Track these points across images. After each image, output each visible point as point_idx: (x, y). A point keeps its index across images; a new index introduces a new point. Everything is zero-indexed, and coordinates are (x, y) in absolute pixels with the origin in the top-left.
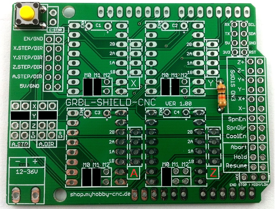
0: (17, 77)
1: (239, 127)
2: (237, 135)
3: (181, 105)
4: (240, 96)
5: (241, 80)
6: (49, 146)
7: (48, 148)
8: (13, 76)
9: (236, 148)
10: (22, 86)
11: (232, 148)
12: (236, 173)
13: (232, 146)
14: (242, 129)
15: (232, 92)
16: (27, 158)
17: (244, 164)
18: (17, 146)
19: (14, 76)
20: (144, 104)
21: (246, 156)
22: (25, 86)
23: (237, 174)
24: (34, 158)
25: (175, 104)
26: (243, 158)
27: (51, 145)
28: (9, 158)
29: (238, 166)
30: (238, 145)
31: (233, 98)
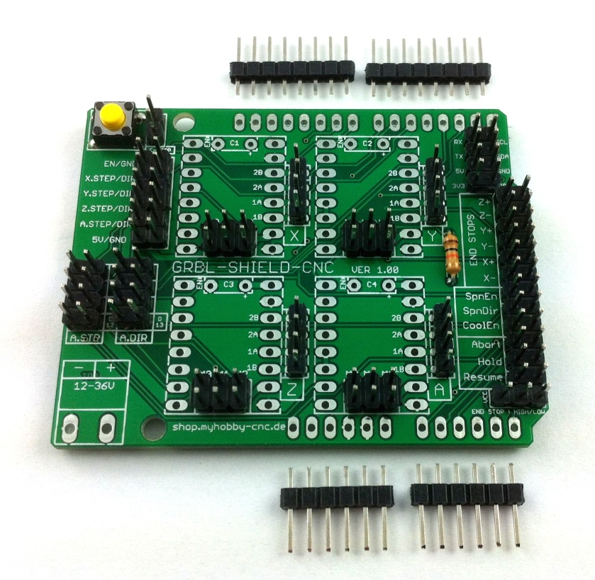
0: (88, 224)
1: (485, 310)
2: (482, 324)
3: (380, 272)
4: (485, 258)
5: (486, 231)
6: (138, 340)
7: (136, 345)
8: (81, 224)
9: (481, 345)
10: (95, 239)
11: (475, 346)
12: (483, 391)
13: (474, 343)
14: (491, 313)
15: (471, 251)
16: (95, 361)
17: (497, 375)
18: (80, 341)
19: (83, 223)
20: (312, 270)
21: (501, 361)
22: (101, 240)
23: (485, 393)
24: (110, 363)
25: (368, 271)
26: (495, 363)
27: (142, 339)
28: (64, 361)
29: (487, 378)
30: (484, 341)
31: (472, 261)
